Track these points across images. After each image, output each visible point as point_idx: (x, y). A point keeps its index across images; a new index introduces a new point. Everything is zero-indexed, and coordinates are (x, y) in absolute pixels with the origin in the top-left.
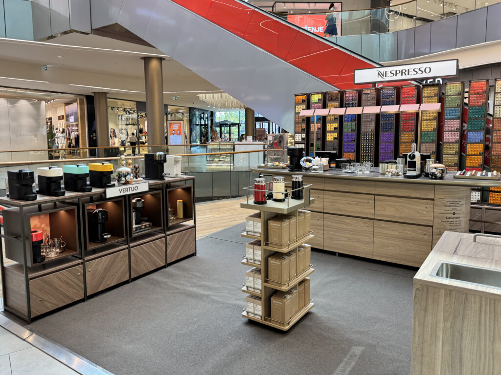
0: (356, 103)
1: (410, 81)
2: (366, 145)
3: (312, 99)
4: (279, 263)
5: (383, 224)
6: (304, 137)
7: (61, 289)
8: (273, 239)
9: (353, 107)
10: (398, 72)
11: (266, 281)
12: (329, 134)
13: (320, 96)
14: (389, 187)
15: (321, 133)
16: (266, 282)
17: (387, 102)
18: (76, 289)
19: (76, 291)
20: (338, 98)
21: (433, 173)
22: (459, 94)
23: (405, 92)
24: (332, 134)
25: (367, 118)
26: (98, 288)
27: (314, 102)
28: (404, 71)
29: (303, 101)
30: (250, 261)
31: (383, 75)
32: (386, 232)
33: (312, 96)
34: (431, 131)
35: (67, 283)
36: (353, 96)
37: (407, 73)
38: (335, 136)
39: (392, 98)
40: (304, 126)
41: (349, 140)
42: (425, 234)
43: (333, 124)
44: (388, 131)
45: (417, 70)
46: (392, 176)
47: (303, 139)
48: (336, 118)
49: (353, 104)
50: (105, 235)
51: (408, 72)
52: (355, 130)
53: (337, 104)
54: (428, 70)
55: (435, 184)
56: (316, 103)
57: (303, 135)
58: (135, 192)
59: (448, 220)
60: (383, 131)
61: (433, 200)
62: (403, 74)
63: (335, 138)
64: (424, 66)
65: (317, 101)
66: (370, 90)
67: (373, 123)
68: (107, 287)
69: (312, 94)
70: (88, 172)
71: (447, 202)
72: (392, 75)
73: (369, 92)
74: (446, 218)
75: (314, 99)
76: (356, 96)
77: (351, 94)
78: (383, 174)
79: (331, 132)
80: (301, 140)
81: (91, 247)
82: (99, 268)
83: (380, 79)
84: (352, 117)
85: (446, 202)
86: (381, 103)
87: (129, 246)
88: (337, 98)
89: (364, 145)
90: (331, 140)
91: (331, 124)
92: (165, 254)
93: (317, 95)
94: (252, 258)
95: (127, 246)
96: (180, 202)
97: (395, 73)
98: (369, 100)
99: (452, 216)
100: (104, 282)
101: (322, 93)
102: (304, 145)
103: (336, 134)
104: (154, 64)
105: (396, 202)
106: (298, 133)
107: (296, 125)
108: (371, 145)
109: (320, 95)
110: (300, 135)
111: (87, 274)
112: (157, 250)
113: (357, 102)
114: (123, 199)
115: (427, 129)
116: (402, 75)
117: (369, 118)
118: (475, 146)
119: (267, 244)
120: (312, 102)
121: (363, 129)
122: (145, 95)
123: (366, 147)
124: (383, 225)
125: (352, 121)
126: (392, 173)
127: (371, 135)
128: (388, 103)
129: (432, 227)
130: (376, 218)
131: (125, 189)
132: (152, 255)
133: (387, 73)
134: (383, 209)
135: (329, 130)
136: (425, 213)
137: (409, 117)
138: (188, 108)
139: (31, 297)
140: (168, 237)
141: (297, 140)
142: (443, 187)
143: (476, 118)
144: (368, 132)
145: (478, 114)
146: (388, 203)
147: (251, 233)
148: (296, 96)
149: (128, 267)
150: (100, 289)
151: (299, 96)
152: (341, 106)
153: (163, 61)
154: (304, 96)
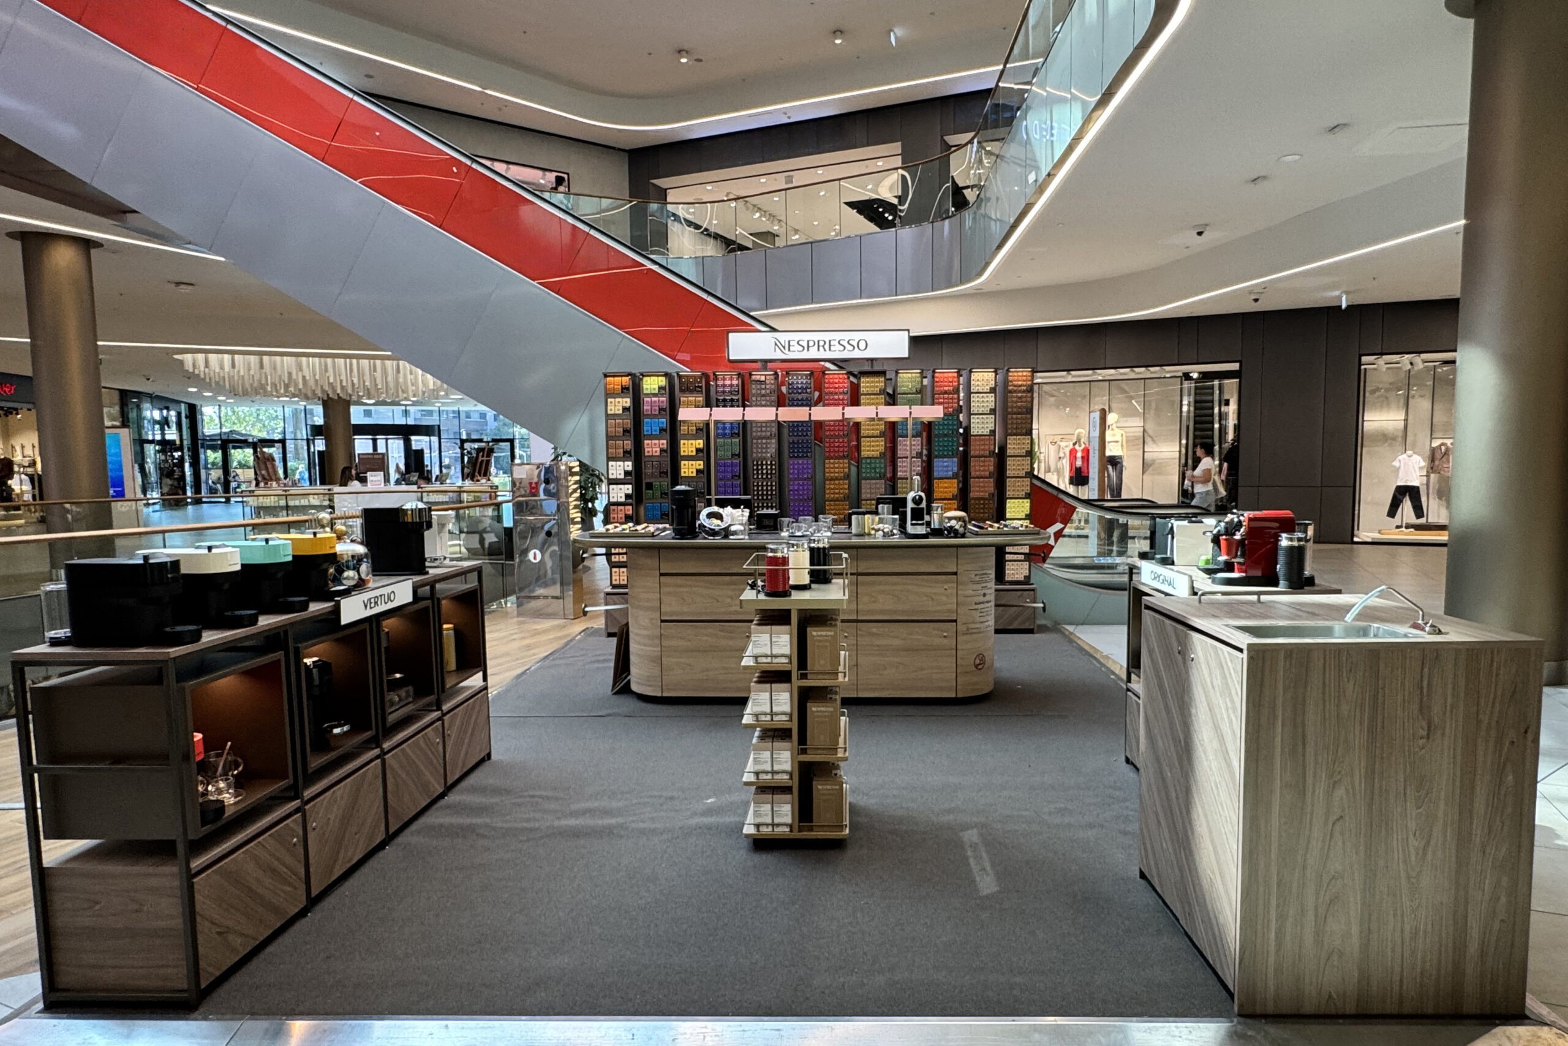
0: (738, 400)
1: (822, 363)
2: (762, 485)
3: (645, 386)
4: (831, 709)
5: (874, 628)
6: (630, 468)
7: (260, 891)
8: (815, 662)
9: (732, 406)
10: (811, 344)
11: (804, 752)
12: (686, 462)
13: (662, 381)
14: (882, 558)
15: (669, 459)
16: (802, 754)
17: (798, 400)
18: (290, 884)
19: (289, 889)
20: (701, 387)
21: (951, 527)
22: (917, 393)
23: (829, 383)
24: (693, 462)
25: (761, 431)
26: (331, 872)
27: (649, 392)
28: (821, 343)
29: (624, 389)
30: (763, 718)
31: (784, 348)
32: (878, 642)
33: (645, 379)
34: (877, 458)
35: (274, 871)
36: (731, 386)
37: (827, 347)
38: (698, 467)
39: (806, 392)
40: (629, 444)
41: (729, 475)
42: (945, 637)
43: (693, 442)
44: (803, 457)
45: (845, 343)
46: (884, 536)
47: (627, 473)
48: (699, 430)
49: (732, 400)
50: (336, 727)
51: (830, 345)
52: (739, 455)
53: (701, 399)
54: (862, 345)
55: (958, 546)
56: (655, 395)
57: (627, 463)
58: (391, 606)
59: (977, 607)
60: (794, 456)
61: (956, 574)
62: (821, 348)
63: (698, 471)
64: (857, 336)
65: (657, 391)
66: (766, 375)
67: (773, 441)
68: (348, 865)
69: (643, 376)
70: (290, 558)
71: (976, 575)
72: (801, 349)
73: (763, 378)
74: (976, 604)
75: (648, 387)
76: (737, 385)
77: (729, 381)
78: (861, 535)
79: (689, 458)
80: (622, 476)
81: (316, 762)
82: (332, 817)
83: (779, 355)
84: (732, 428)
85: (973, 576)
86: (787, 401)
87: (382, 750)
88: (699, 387)
89: (758, 485)
90: (691, 475)
91: (690, 442)
92: (441, 761)
93: (655, 378)
94: (768, 711)
95: (377, 751)
96: (448, 629)
97: (805, 345)
98: (764, 396)
99: (982, 599)
100: (341, 855)
101: (666, 375)
102: (630, 486)
103: (701, 462)
104: (63, 257)
105: (896, 584)
106: (615, 459)
107: (610, 442)
108: (771, 485)
109: (663, 379)
110: (621, 463)
111: (311, 836)
112: (429, 753)
113: (739, 396)
114: (366, 626)
115: (871, 454)
116: (818, 350)
117: (766, 431)
118: (945, 484)
119: (804, 676)
120: (645, 392)
121: (755, 453)
122: (29, 348)
123: (762, 489)
124: (874, 630)
125: (732, 435)
126: (883, 531)
127: (771, 464)
128: (800, 403)
129: (955, 621)
130: (860, 618)
131: (372, 600)
132: (423, 768)
133: (791, 343)
134: (873, 599)
135: (686, 454)
136: (944, 598)
137: (839, 430)
138: (117, 393)
139: (199, 928)
140: (446, 718)
141: (614, 477)
142: (970, 550)
143: (946, 435)
144: (764, 458)
145: (949, 429)
146: (882, 587)
147: (764, 660)
148: (606, 376)
149: (382, 808)
150: (337, 873)
151: (614, 376)
152: (708, 404)
153: (93, 251)
154: (627, 379)
